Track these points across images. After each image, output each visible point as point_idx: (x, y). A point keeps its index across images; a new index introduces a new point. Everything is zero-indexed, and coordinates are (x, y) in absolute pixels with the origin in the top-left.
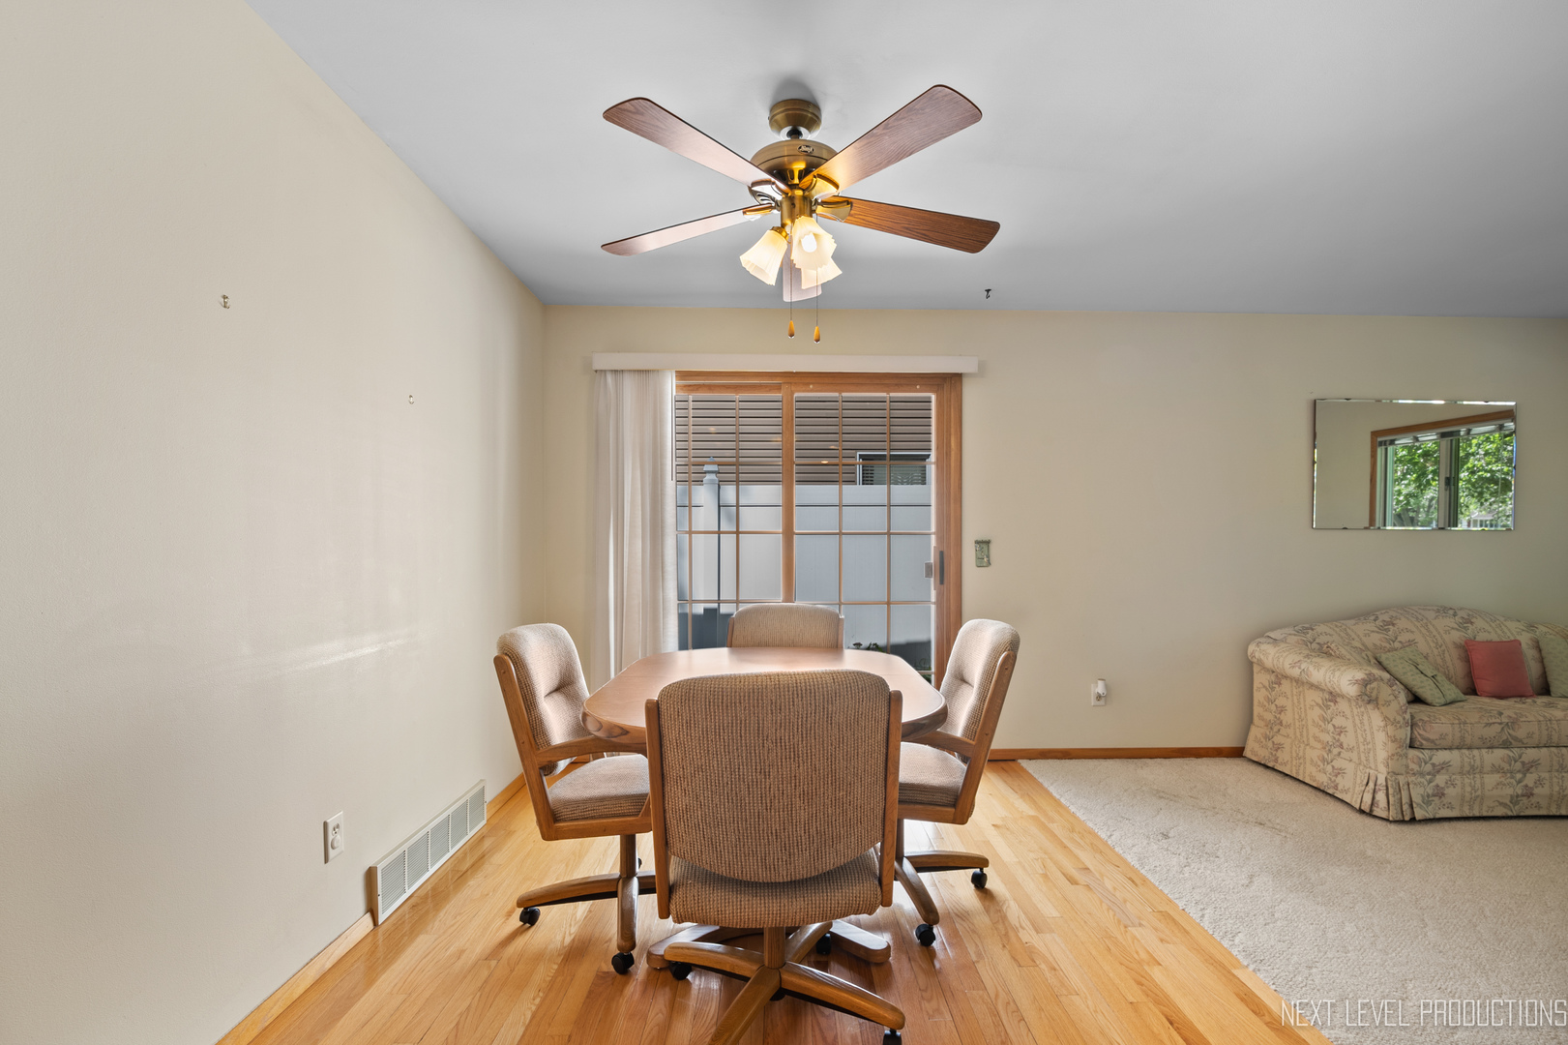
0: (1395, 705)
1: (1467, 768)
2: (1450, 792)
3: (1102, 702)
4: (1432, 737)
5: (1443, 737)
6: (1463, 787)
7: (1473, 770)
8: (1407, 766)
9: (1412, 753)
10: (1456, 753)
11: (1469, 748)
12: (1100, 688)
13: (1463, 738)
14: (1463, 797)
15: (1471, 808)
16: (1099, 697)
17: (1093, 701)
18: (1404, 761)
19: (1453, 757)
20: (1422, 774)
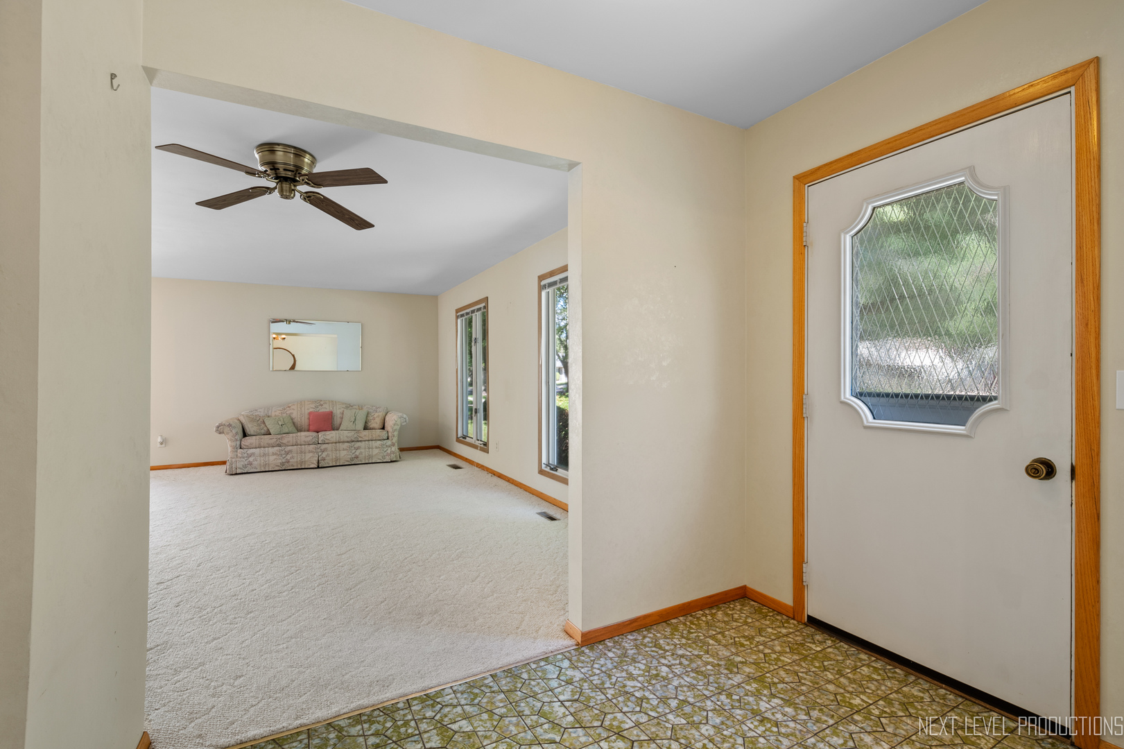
0: (231, 434)
1: (262, 454)
2: (255, 463)
3: (163, 445)
4: (246, 444)
5: (251, 444)
6: (261, 461)
7: (265, 455)
8: (237, 455)
9: (240, 450)
10: (258, 449)
11: (264, 447)
12: (159, 439)
13: (260, 444)
14: (260, 465)
15: (265, 468)
16: (161, 443)
17: (159, 445)
18: (235, 453)
19: (257, 451)
20: (244, 458)
